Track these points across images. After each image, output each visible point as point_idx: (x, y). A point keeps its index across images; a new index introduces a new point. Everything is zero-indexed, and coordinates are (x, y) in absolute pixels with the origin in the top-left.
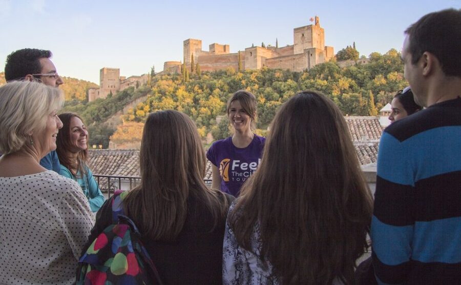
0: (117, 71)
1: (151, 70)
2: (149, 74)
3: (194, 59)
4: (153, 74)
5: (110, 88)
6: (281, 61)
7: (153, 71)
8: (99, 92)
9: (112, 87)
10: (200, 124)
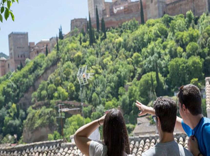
0: (25, 36)
1: (59, 32)
2: (57, 37)
3: (99, 13)
4: (61, 36)
5: (20, 58)
6: (181, 5)
7: (61, 33)
8: (9, 65)
9: (21, 56)
10: (110, 95)
